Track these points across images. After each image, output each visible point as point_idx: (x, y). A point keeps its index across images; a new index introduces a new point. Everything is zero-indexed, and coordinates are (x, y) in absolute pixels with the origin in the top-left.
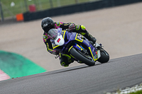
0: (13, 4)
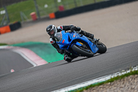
0: (46, 6)
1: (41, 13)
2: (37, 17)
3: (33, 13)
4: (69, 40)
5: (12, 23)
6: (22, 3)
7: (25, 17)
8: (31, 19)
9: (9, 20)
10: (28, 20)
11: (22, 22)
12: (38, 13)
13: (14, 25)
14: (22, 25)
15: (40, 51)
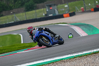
0: (90, 4)
2: (84, 10)
3: (82, 8)
6: (77, 2)
8: (81, 11)
9: (69, 10)
10: (79, 11)
11: (76, 12)
12: (85, 8)
13: (72, 13)
15: (84, 28)
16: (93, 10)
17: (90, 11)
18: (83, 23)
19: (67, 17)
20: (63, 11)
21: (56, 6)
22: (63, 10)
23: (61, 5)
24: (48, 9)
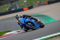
1: (42, 2)
2: (40, 4)
3: (38, 2)
4: (25, 22)
5: (29, 6)
7: (35, 3)
8: (37, 5)
9: (28, 5)
10: (36, 5)
11: (33, 6)
12: (40, 2)
14: (34, 7)
16: (47, 3)
17: (45, 4)
18: (39, 14)
19: (26, 10)
20: (23, 6)
21: (17, 2)
22: (23, 4)
23: (21, 1)
24: (11, 4)
